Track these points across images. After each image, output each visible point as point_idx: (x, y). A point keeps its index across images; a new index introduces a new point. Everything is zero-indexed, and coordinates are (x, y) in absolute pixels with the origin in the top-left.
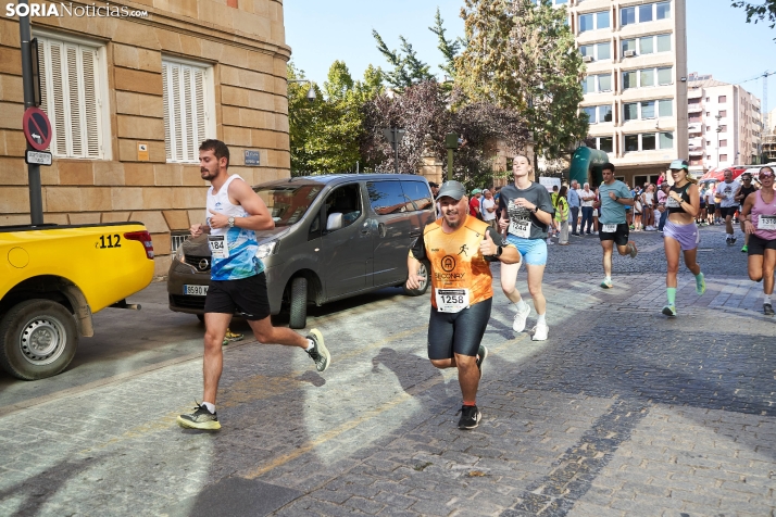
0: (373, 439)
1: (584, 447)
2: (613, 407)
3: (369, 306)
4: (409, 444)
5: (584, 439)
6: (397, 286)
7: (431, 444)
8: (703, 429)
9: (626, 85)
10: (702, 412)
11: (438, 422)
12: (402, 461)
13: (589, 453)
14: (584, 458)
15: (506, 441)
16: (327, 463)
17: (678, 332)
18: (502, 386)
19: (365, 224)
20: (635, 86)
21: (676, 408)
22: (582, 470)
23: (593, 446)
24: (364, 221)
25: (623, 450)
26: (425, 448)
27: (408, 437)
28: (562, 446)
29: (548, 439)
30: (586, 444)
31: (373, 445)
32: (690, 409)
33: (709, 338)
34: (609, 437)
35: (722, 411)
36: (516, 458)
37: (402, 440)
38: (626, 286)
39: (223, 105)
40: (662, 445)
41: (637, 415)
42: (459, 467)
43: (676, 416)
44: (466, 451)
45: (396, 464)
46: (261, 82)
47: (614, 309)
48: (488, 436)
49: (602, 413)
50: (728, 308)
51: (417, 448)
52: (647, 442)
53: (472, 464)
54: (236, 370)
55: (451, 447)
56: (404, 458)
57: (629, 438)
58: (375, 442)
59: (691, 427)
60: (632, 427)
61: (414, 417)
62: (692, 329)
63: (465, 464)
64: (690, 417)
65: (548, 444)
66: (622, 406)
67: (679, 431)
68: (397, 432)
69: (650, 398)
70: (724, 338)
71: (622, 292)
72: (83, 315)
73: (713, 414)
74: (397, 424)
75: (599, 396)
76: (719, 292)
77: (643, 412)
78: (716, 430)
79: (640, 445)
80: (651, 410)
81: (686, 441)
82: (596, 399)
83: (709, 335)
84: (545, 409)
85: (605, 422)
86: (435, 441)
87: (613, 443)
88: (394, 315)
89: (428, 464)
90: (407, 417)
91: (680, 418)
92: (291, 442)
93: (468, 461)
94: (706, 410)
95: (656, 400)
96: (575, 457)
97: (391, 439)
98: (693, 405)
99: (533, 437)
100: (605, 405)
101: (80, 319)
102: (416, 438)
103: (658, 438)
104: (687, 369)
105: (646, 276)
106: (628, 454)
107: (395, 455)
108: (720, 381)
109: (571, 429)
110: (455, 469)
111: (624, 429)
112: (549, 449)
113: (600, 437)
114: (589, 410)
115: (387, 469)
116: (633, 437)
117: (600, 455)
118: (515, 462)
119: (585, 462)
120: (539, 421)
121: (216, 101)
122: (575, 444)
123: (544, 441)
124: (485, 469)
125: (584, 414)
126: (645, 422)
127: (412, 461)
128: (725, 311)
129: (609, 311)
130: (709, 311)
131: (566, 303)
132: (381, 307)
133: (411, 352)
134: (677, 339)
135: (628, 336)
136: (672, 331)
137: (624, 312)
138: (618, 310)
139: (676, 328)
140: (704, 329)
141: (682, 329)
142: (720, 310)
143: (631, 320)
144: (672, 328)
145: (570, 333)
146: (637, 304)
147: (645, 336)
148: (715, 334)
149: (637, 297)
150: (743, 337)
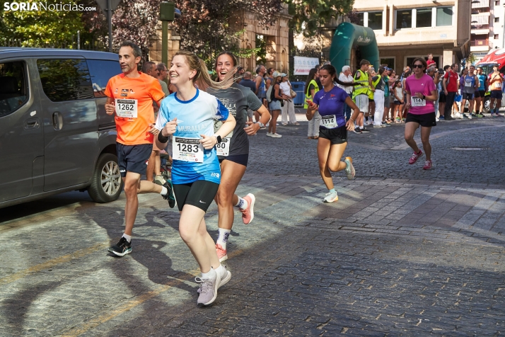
3: (38, 216)
6: (82, 190)
17: (405, 263)
19: (33, 114)
24: (31, 109)
33: (441, 275)
47: (335, 229)
50: (477, 230)
62: (424, 260)
70: (461, 274)
76: (471, 208)
83: (443, 270)
88: (63, 229)
105: (389, 182)
128: (472, 235)
129: (328, 230)
130: (452, 233)
131: (279, 218)
132: (35, 222)
133: (52, 286)
134: (401, 274)
135: (339, 267)
136: (397, 262)
137: (346, 231)
138: (340, 229)
139: (403, 257)
140: (439, 261)
141: (412, 259)
142: (466, 233)
143: (351, 244)
144: (399, 258)
145: (269, 262)
146: (365, 221)
147: (360, 270)
148: (452, 270)
149: (370, 209)
150: (486, 275)
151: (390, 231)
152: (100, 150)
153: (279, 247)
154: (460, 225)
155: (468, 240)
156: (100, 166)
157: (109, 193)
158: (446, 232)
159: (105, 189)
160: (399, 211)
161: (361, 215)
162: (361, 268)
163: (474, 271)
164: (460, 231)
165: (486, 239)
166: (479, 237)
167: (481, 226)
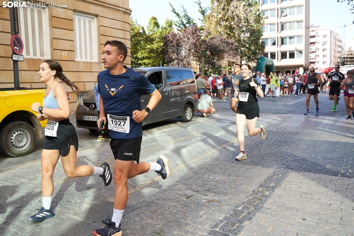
0: (167, 185)
1: (260, 189)
2: (273, 172)
3: (166, 126)
4: (183, 187)
5: (261, 186)
6: (178, 117)
7: (193, 188)
8: (313, 182)
9: (282, 29)
10: (312, 175)
11: (196, 178)
12: (180, 195)
13: (263, 192)
14: (260, 194)
15: (226, 186)
16: (147, 195)
17: (303, 140)
18: (225, 163)
19: (164, 90)
20: (286, 30)
21: (301, 173)
22: (260, 199)
23: (264, 189)
24: (164, 88)
25: (278, 191)
26: (190, 189)
27: (183, 184)
28: (251, 189)
29: (245, 186)
30: (261, 188)
31: (167, 188)
32: (307, 174)
33: (316, 143)
34: (271, 185)
35: (321, 174)
36: (230, 194)
37: (180, 186)
38: (280, 119)
39: (101, 35)
40: (294, 189)
41: (284, 176)
42: (205, 197)
43: (301, 177)
44: (208, 191)
45: (177, 196)
46: (118, 25)
47: (275, 129)
48: (218, 184)
49: (269, 175)
50: (325, 129)
51: (187, 189)
52: (288, 188)
53: (211, 196)
54: (106, 154)
55: (202, 189)
56: (181, 193)
57: (280, 186)
58: (168, 186)
59: (307, 181)
60: (281, 181)
61: (185, 175)
62: (309, 139)
63: (208, 196)
64: (307, 177)
65: (244, 188)
66: (277, 172)
67: (302, 183)
68: (178, 182)
69: (290, 168)
70: (323, 142)
72: (38, 129)
73: (318, 176)
74: (178, 179)
75: (267, 167)
76: (321, 123)
77: (287, 174)
78: (318, 183)
79: (285, 189)
80: (290, 174)
81: (305, 187)
82: (266, 168)
83: (316, 141)
84: (244, 173)
85: (269, 179)
86: (195, 186)
87: (273, 188)
88: (177, 130)
89: (191, 196)
90: (182, 175)
91: (303, 177)
92: (131, 185)
93: (209, 195)
94: (314, 174)
95: (292, 169)
96: (256, 194)
97: (175, 185)
98: (308, 171)
99: (238, 185)
100: (269, 171)
101: (37, 130)
102: (187, 185)
103: (293, 186)
104: (306, 156)
105: (289, 115)
106: (280, 193)
107: (177, 192)
108: (321, 161)
109: (255, 182)
110: (204, 199)
111: (278, 182)
112: (245, 190)
113: (267, 185)
114: (262, 173)
115: (173, 198)
116: (282, 185)
117: (267, 193)
118: (230, 196)
119: (260, 196)
120: (240, 178)
121: (98, 33)
122: (256, 188)
123: (243, 187)
124: (216, 198)
125: (261, 175)
126: (287, 179)
127: (184, 195)
128: (324, 131)
129: (272, 130)
130: (316, 131)
132: (171, 127)
133: (184, 147)
134: (303, 143)
137: (279, 130)
139: (302, 138)
140: (314, 139)
141: (305, 138)
142: (322, 130)
143: (282, 134)
144: (300, 138)
146: (285, 127)
147: (288, 142)
148: (319, 141)
149: (285, 124)
150: (331, 142)
151: (295, 130)
152: (185, 103)
154: (319, 128)
155: (322, 132)
156: (185, 109)
157: (188, 119)
158: (314, 130)
159: (187, 117)
160: (296, 124)
163: (327, 142)
164: (319, 130)
165: (329, 132)
166: (326, 131)
167: (326, 128)
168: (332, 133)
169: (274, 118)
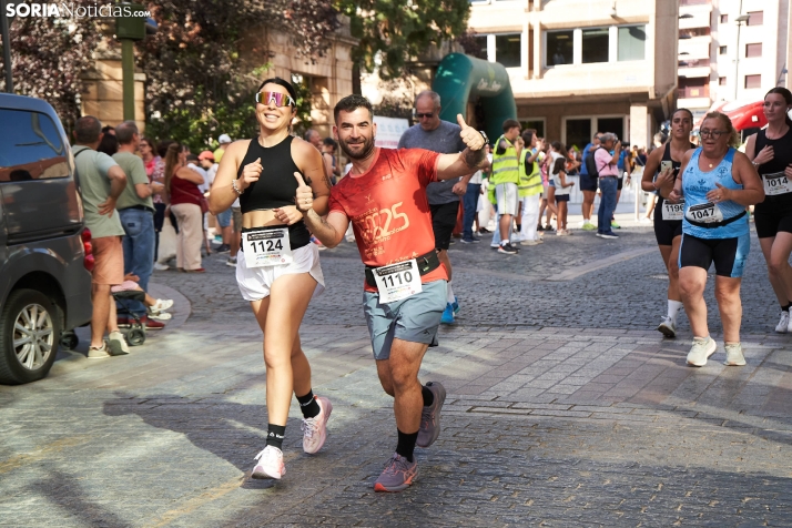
17: (586, 463)
33: (649, 480)
47: (460, 411)
50: (704, 408)
62: (618, 457)
70: (681, 478)
71: (474, 368)
76: (692, 372)
83: (650, 471)
105: (548, 333)
128: (696, 416)
129: (449, 413)
130: (662, 414)
131: (361, 397)
134: (581, 480)
135: (475, 473)
136: (573, 460)
137: (481, 415)
138: (469, 411)
139: (582, 454)
140: (644, 457)
141: (597, 456)
142: (686, 412)
143: (490, 435)
144: (574, 455)
145: (349, 470)
146: (512, 398)
147: (512, 476)
148: (666, 471)
149: (519, 379)
150: (723, 478)
151: (558, 412)
153: (366, 445)
154: (674, 400)
155: (688, 422)
157: (29, 365)
158: (651, 412)
159: (20, 356)
160: (569, 380)
161: (505, 388)
162: (511, 472)
163: (703, 473)
164: (674, 410)
165: (720, 422)
166: (708, 419)
167: (711, 401)
168: (733, 425)
169: (469, 350)
